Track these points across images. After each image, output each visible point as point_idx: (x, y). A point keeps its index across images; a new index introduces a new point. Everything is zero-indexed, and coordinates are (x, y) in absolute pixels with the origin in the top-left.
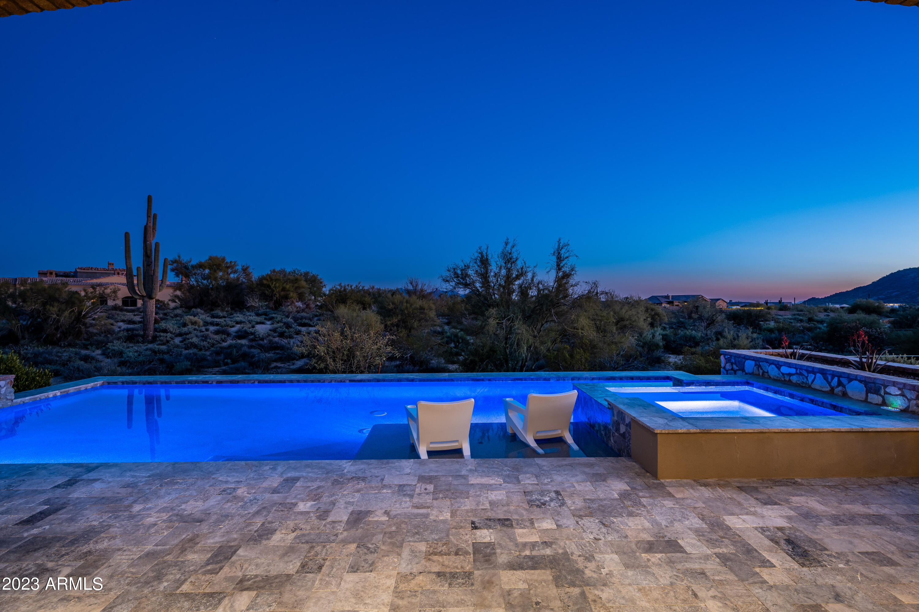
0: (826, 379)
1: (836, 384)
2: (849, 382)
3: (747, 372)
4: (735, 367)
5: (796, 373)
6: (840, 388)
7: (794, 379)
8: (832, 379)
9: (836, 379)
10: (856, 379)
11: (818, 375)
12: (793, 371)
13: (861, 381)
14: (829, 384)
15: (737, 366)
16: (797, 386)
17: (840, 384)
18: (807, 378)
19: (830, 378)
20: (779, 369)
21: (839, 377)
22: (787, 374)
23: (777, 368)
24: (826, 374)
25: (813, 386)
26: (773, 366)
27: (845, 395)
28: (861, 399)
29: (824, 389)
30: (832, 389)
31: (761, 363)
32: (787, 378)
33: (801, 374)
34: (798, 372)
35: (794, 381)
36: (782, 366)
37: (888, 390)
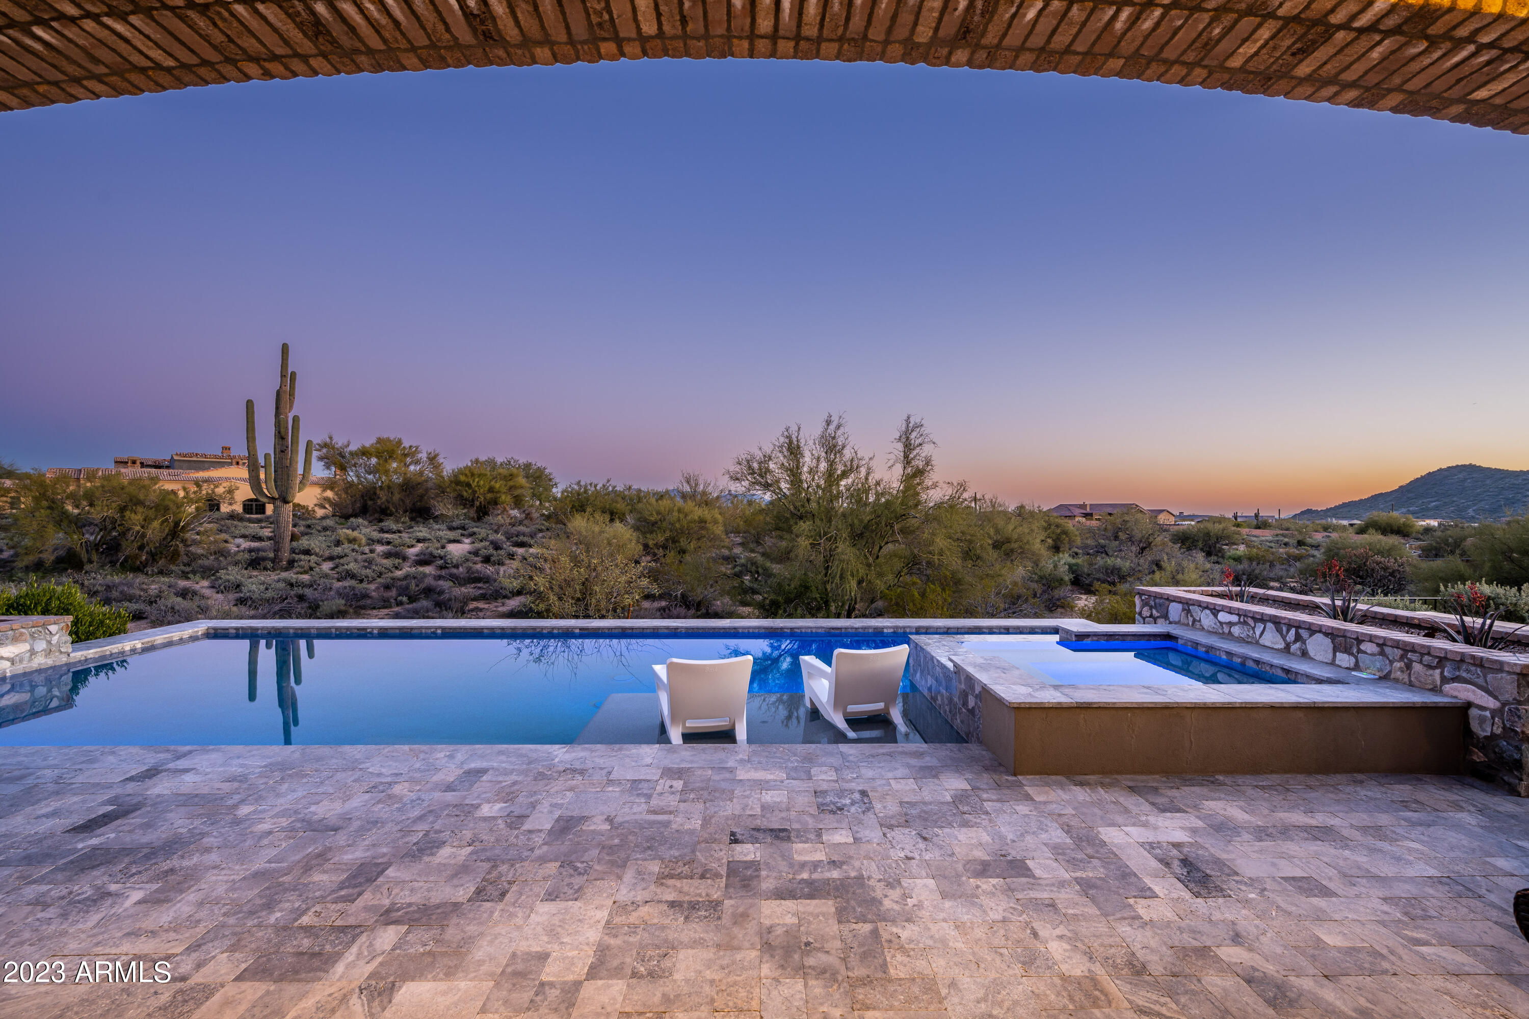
0: (1279, 631)
1: (1293, 639)
2: (1311, 636)
3: (1171, 619)
4: (1154, 612)
5: (1239, 622)
6: (1298, 645)
8: (1288, 631)
9: (1293, 631)
10: (1320, 631)
11: (1270, 625)
12: (1234, 618)
13: (1326, 634)
14: (1284, 638)
15: (1158, 612)
16: (1240, 640)
17: (1298, 638)
18: (1253, 629)
19: (1284, 629)
20: (1216, 616)
21: (1297, 628)
22: (1226, 623)
23: (1214, 614)
24: (1280, 623)
25: (1261, 642)
26: (1208, 612)
27: (1304, 654)
28: (1326, 661)
29: (1276, 647)
30: (1288, 646)
31: (1190, 607)
32: (1227, 630)
33: (1245, 623)
34: (1242, 620)
35: (1236, 635)
36: (1219, 611)
37: (1363, 647)
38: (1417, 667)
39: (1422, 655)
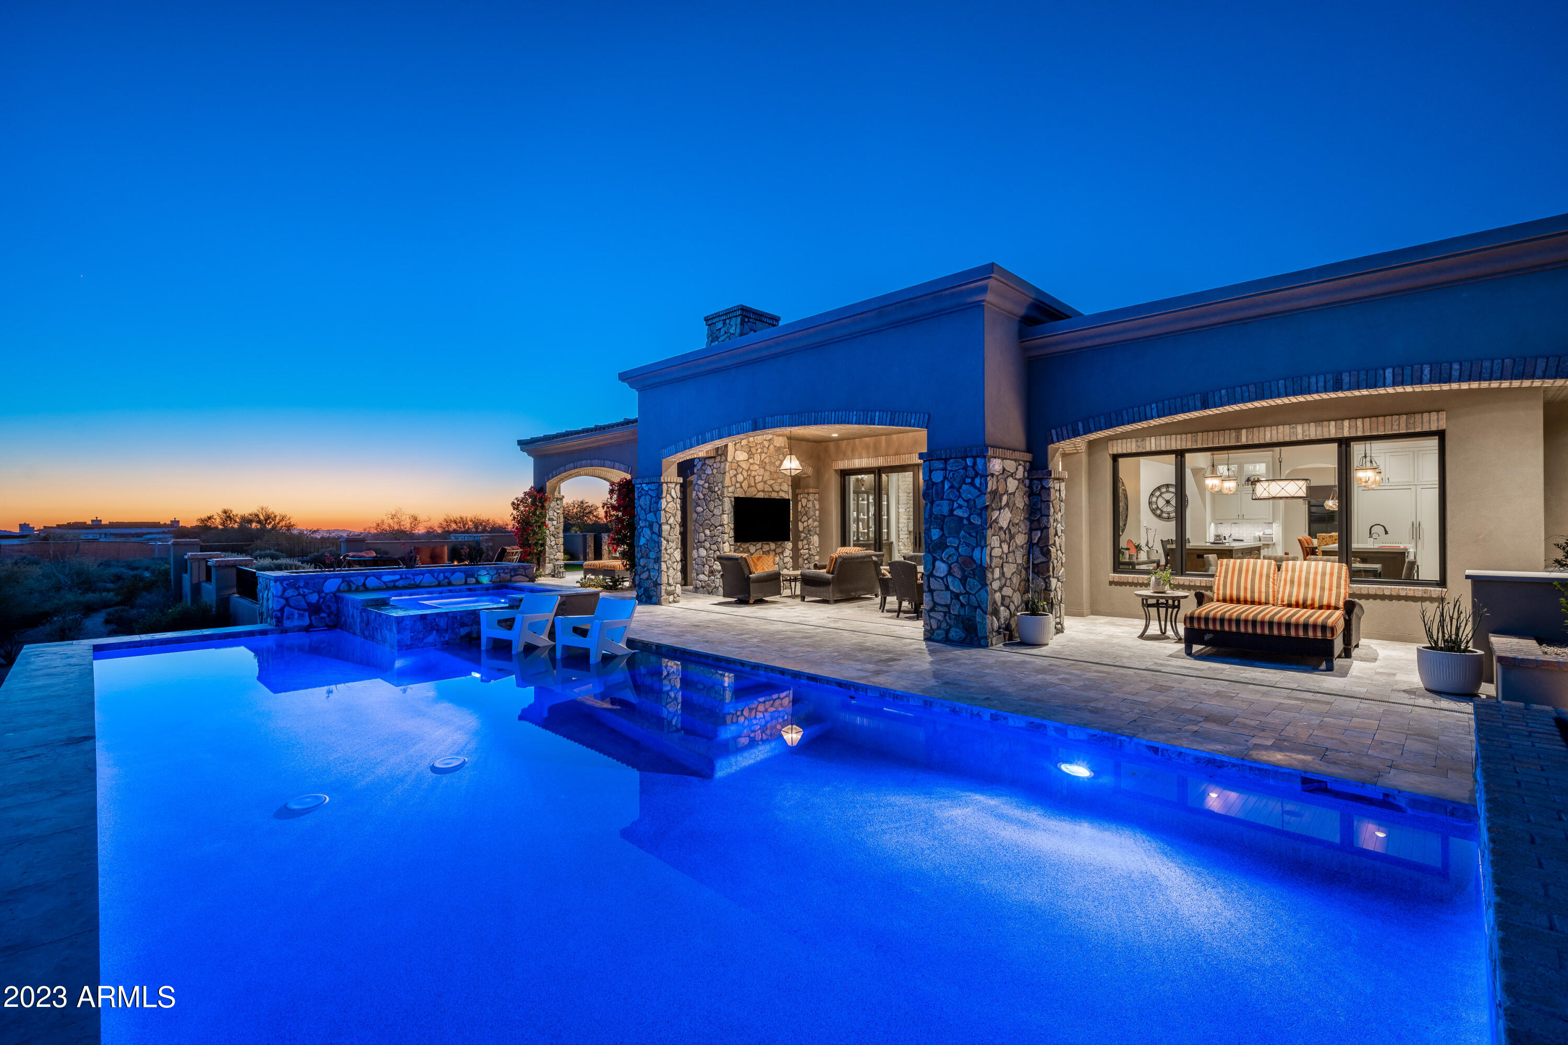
0: (433, 576)
1: (442, 578)
2: (452, 575)
3: (326, 592)
4: (304, 591)
5: (401, 578)
6: (446, 580)
7: (400, 583)
8: (438, 575)
9: (442, 575)
10: (458, 571)
11: (426, 575)
12: (397, 577)
13: (461, 572)
14: (437, 579)
15: (309, 589)
16: (405, 588)
17: (445, 577)
18: (414, 580)
19: (436, 575)
20: (379, 579)
21: (444, 573)
22: (388, 582)
23: (377, 578)
24: (433, 572)
25: (420, 585)
26: (373, 578)
27: (450, 584)
28: (462, 583)
29: (433, 584)
30: (439, 582)
31: (351, 579)
32: (391, 585)
33: (407, 578)
34: (403, 577)
35: (400, 586)
36: (382, 576)
37: (479, 573)
38: (502, 575)
39: (504, 569)
